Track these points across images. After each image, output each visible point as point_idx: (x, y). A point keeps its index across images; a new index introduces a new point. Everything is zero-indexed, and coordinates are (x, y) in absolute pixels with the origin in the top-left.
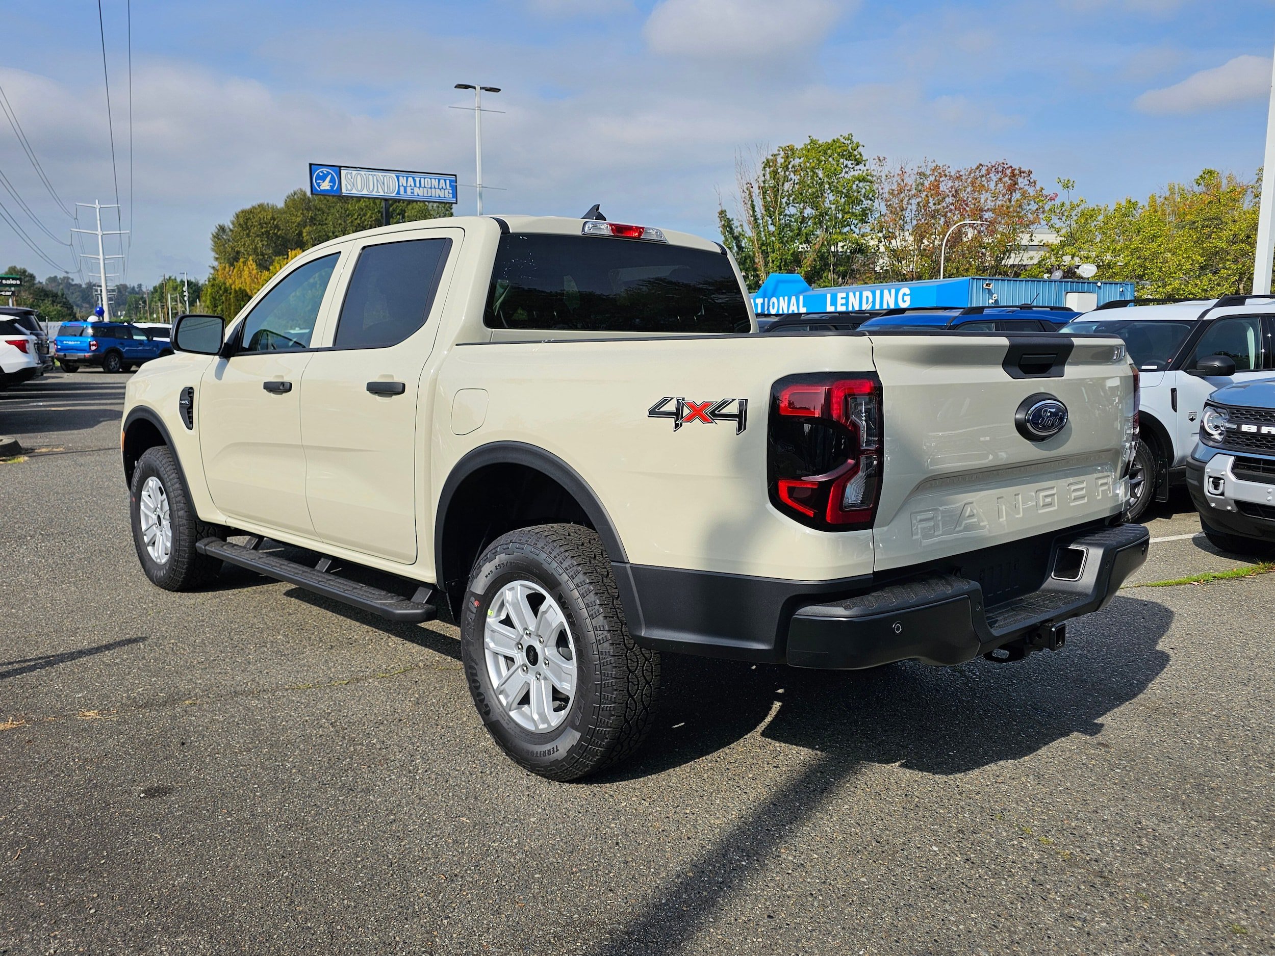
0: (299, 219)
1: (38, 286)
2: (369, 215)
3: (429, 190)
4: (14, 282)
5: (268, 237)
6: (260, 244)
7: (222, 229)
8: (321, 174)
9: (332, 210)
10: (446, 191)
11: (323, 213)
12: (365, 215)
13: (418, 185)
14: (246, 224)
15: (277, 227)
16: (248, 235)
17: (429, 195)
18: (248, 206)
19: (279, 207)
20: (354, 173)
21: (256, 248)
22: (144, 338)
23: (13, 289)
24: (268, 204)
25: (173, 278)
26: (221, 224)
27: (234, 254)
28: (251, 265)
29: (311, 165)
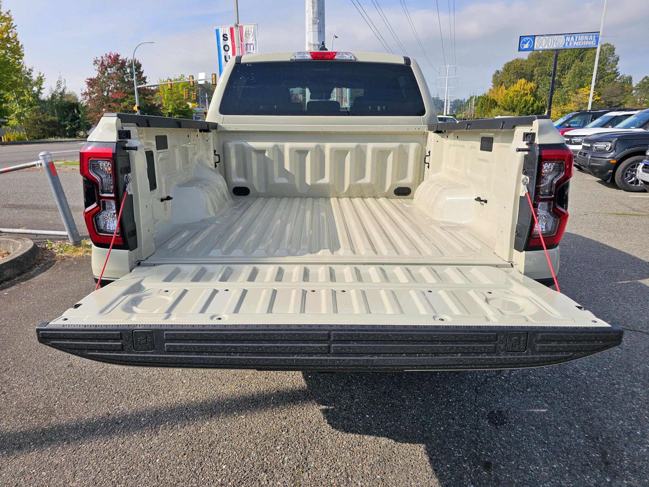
0: (533, 64)
2: (569, 58)
3: (582, 42)
5: (517, 74)
6: (513, 78)
7: (498, 72)
8: (525, 41)
9: (551, 58)
10: (593, 42)
11: (546, 59)
12: (567, 59)
13: (576, 40)
14: (508, 69)
15: (522, 69)
16: (508, 74)
17: (582, 44)
18: (511, 60)
19: (525, 59)
20: (542, 38)
21: (511, 80)
25: (476, 95)
26: (498, 69)
27: (501, 83)
28: (503, 87)
29: (520, 37)
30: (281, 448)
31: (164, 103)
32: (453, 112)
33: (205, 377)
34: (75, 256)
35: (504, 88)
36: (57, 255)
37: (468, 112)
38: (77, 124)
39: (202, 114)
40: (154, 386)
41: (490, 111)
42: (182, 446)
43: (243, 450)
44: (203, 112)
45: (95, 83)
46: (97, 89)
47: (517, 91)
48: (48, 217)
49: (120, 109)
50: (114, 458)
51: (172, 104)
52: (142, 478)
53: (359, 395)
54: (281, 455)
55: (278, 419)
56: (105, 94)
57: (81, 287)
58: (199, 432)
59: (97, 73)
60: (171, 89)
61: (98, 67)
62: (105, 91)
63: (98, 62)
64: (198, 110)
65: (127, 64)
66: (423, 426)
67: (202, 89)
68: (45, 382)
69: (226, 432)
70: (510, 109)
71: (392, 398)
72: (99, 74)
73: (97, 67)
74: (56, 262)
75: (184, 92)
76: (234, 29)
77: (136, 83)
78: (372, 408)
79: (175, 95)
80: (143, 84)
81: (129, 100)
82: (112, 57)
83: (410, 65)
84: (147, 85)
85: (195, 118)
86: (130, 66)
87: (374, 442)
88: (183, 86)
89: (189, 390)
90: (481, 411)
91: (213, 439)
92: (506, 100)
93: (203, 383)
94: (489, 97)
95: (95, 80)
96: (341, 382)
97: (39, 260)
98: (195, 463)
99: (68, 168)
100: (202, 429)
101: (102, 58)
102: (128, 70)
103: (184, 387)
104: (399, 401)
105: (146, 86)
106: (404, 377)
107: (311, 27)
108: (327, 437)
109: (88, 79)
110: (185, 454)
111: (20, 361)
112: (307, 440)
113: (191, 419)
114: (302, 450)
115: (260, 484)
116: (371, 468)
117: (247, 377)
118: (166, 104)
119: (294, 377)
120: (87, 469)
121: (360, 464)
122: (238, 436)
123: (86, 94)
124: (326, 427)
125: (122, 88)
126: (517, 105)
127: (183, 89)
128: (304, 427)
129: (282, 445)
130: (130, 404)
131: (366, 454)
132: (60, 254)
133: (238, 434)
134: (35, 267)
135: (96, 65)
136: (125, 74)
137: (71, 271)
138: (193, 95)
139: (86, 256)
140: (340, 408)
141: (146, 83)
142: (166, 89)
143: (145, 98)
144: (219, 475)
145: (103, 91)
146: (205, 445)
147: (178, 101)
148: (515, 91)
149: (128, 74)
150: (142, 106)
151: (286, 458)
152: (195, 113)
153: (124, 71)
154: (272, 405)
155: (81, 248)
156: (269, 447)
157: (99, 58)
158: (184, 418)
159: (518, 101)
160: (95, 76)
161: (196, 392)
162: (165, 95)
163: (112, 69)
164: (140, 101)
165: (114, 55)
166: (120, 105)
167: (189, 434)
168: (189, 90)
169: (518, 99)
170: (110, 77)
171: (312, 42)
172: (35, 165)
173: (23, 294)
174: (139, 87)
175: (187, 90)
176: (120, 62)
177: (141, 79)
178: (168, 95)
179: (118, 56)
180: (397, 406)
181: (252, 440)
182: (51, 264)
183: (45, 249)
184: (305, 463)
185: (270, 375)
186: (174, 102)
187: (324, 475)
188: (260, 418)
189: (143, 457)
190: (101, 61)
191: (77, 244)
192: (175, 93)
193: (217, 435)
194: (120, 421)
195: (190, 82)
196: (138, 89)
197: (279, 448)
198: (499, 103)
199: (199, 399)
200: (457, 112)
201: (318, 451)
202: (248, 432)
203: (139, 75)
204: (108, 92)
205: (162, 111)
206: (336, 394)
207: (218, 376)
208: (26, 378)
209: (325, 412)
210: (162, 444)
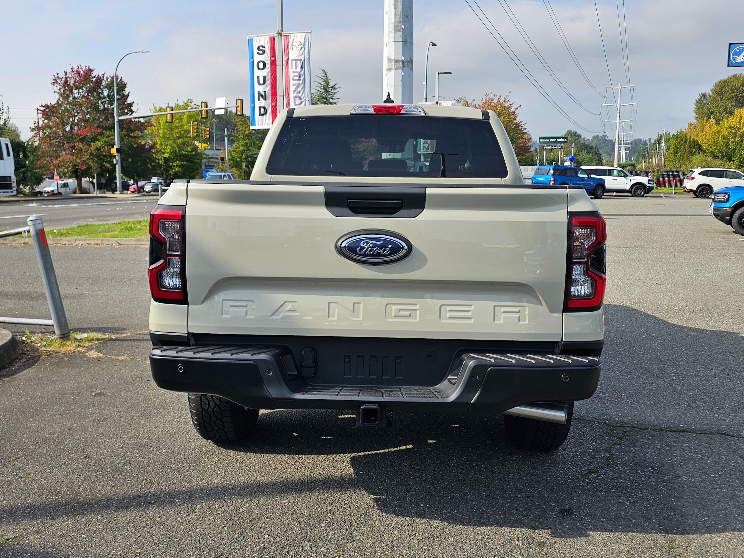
1: (582, 142)
4: (563, 140)
5: (736, 100)
7: (704, 96)
8: (737, 51)
14: (721, 91)
16: (722, 99)
21: (726, 108)
22: (585, 176)
23: (562, 144)
24: (741, 75)
25: (668, 133)
26: (703, 92)
27: (709, 114)
28: (712, 121)
29: (730, 44)
30: (325, 526)
31: (159, 143)
32: (630, 160)
33: (242, 469)
34: (63, 351)
35: (714, 122)
36: (40, 349)
37: (655, 161)
38: (22, 175)
39: (217, 161)
40: (185, 475)
41: (688, 158)
42: (222, 521)
43: (286, 526)
44: (219, 157)
45: (53, 112)
46: (56, 121)
47: (733, 128)
48: (11, 306)
49: (89, 151)
50: (152, 527)
51: (171, 145)
52: (183, 541)
53: (415, 489)
54: (326, 530)
55: (324, 504)
56: (68, 129)
57: (80, 384)
58: (238, 511)
59: (57, 96)
60: (172, 122)
61: (58, 87)
62: (67, 124)
63: (58, 81)
64: (210, 153)
65: (103, 83)
66: (482, 514)
67: (218, 120)
68: (63, 470)
69: (267, 512)
70: (723, 156)
71: (453, 492)
72: (59, 99)
73: (56, 88)
74: (42, 358)
75: (190, 127)
76: (276, 39)
77: (118, 112)
78: (429, 500)
79: (176, 130)
80: (127, 114)
81: (105, 139)
82: (82, 72)
83: (489, 120)
84: (134, 115)
85: (206, 166)
86: (110, 87)
87: (425, 524)
88: (190, 117)
89: (224, 479)
90: (551, 505)
91: (254, 517)
92: (716, 143)
93: (240, 475)
94: (688, 137)
95: (53, 106)
96: (396, 478)
97: (20, 355)
98: (236, 533)
99: (16, 242)
100: (241, 509)
101: (66, 74)
102: (106, 93)
103: (219, 477)
104: (460, 495)
105: (132, 116)
106: (471, 476)
107: (392, 35)
108: (376, 519)
109: (42, 106)
110: (225, 527)
111: (28, 452)
112: (354, 521)
113: (229, 501)
114: (347, 527)
115: (303, 549)
116: (418, 542)
117: (289, 470)
118: (161, 144)
119: (343, 472)
120: (126, 534)
121: (408, 539)
122: (280, 515)
123: (38, 128)
124: (376, 512)
125: (94, 120)
126: (735, 150)
127: (189, 122)
128: (351, 511)
129: (326, 524)
130: (162, 489)
131: (415, 532)
132: (43, 348)
133: (280, 514)
134: (16, 362)
135: (56, 84)
136: (100, 98)
137: (63, 368)
138: (205, 130)
139: (79, 351)
140: (393, 499)
141: (132, 112)
142: (163, 121)
143: (129, 136)
144: (261, 542)
145: (64, 124)
146: (245, 521)
147: (180, 140)
148: (730, 127)
149: (105, 98)
150: (124, 147)
151: (331, 533)
152: (206, 158)
153: (98, 94)
154: (317, 494)
155: (70, 342)
156: (313, 524)
157: (62, 75)
158: (221, 500)
159: (737, 143)
160: (54, 102)
161: (233, 481)
162: (161, 131)
163: (81, 91)
164: (121, 139)
165: (84, 69)
166: (90, 146)
167: (228, 512)
168: (199, 123)
169: (737, 140)
170: (76, 104)
171: (393, 57)
172: (20, 233)
173: (10, 390)
174: (121, 118)
175: (196, 123)
176: (94, 79)
177: (124, 106)
178: (166, 131)
179: (90, 70)
180: (457, 499)
181: (295, 519)
182: (35, 359)
183: (23, 342)
184: (350, 537)
185: (316, 470)
186: (174, 142)
187: (369, 545)
188: (304, 503)
189: (183, 528)
190: (64, 79)
191: (64, 337)
192: (177, 127)
193: (257, 514)
194: (153, 502)
195: (201, 111)
196: (120, 121)
197: (323, 525)
198: (705, 147)
199: (237, 486)
200: (637, 160)
201: (365, 529)
202: (291, 513)
203: (122, 100)
204: (72, 126)
205: (154, 155)
206: (390, 487)
207: (256, 469)
208: (41, 467)
209: (376, 500)
210: (201, 519)
